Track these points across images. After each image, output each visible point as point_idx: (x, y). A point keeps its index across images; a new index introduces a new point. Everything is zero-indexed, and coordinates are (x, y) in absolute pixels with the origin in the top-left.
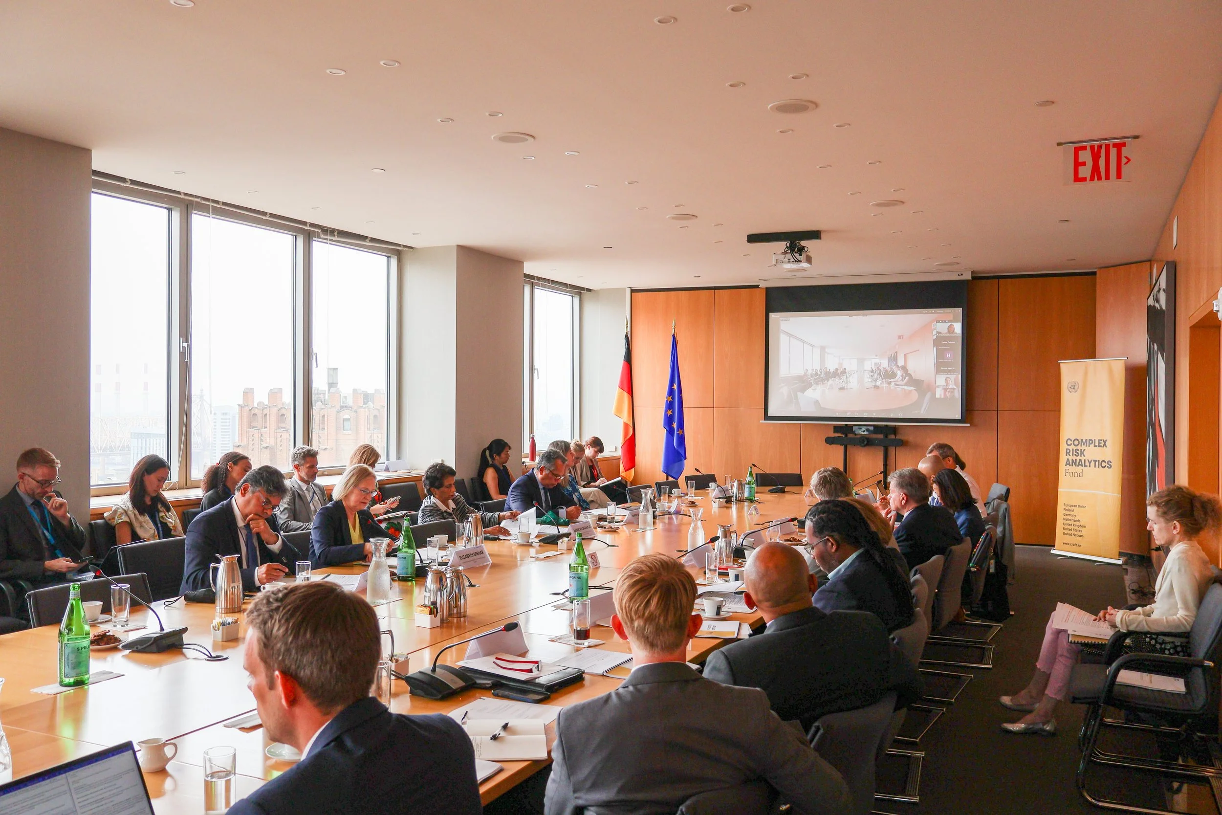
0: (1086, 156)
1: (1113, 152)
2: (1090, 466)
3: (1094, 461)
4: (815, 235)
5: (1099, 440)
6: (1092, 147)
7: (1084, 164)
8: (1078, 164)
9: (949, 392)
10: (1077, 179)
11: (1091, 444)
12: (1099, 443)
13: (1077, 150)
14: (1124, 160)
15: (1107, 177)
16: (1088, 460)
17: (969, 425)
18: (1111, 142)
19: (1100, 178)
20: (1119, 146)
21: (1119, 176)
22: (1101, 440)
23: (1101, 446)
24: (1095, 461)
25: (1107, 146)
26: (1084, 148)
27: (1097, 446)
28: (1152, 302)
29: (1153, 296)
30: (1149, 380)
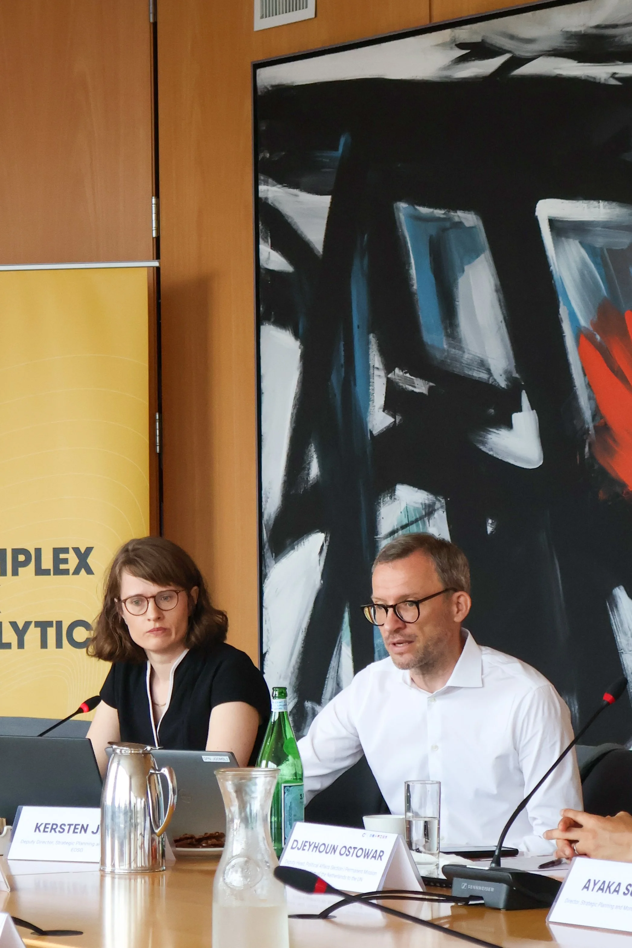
2: (21, 645)
3: (38, 624)
5: (57, 551)
11: (25, 564)
12: (57, 561)
16: (14, 625)
22: (65, 550)
23: (66, 572)
24: (43, 626)
27: (47, 572)
28: (447, 68)
29: (461, 46)
30: (296, 335)
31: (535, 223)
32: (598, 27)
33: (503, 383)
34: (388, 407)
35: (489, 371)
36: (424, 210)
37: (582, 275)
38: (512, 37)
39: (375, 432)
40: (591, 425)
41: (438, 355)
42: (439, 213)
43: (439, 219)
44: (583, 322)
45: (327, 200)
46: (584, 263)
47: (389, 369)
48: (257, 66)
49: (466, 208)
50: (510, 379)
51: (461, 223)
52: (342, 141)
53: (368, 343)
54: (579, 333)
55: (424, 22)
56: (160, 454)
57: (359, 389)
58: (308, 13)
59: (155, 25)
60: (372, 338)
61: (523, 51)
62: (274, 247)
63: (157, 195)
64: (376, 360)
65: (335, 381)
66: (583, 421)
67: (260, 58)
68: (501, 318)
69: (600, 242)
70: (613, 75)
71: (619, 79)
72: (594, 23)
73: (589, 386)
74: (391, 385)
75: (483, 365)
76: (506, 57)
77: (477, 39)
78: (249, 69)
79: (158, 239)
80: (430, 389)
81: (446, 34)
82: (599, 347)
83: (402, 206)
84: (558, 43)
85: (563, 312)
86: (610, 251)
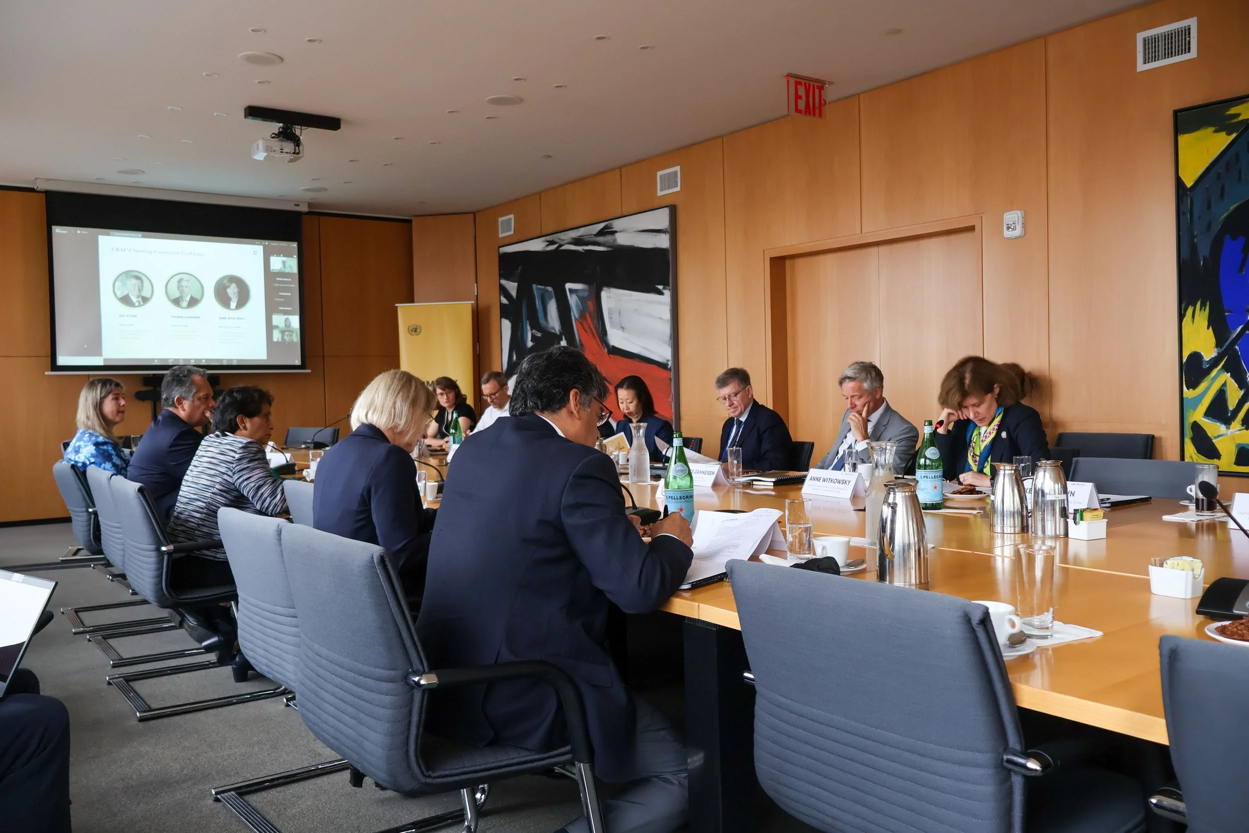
0: (802, 91)
1: (817, 91)
4: (331, 123)
6: (805, 84)
7: (800, 97)
8: (798, 97)
9: (287, 335)
10: (798, 111)
13: (797, 83)
14: (823, 102)
15: (814, 115)
17: (309, 371)
18: (816, 84)
19: (810, 114)
20: (821, 88)
21: (820, 116)
25: (814, 86)
26: (800, 83)
28: (544, 247)
29: (548, 241)
30: (510, 321)
31: (565, 290)
32: (579, 236)
33: (558, 333)
34: (532, 340)
35: (555, 330)
36: (539, 287)
37: (576, 304)
38: (559, 239)
39: (529, 347)
40: (579, 344)
41: (543, 326)
42: (543, 287)
43: (543, 289)
44: (577, 316)
45: (516, 284)
46: (577, 300)
47: (532, 330)
48: (500, 247)
49: (549, 286)
50: (560, 332)
51: (548, 290)
52: (520, 268)
53: (527, 323)
54: (576, 319)
55: (540, 235)
56: (479, 355)
57: (525, 336)
58: (512, 232)
59: (475, 237)
60: (528, 322)
61: (562, 243)
62: (504, 297)
63: (477, 283)
64: (529, 328)
65: (519, 334)
66: (577, 343)
67: (499, 245)
68: (558, 316)
69: (581, 294)
70: (583, 249)
71: (585, 251)
72: (579, 235)
73: (578, 334)
74: (532, 334)
75: (554, 328)
76: (558, 244)
77: (551, 240)
78: (497, 248)
79: (477, 295)
80: (542, 335)
81: (544, 238)
82: (580, 323)
83: (534, 286)
84: (570, 241)
85: (572, 313)
86: (583, 297)
